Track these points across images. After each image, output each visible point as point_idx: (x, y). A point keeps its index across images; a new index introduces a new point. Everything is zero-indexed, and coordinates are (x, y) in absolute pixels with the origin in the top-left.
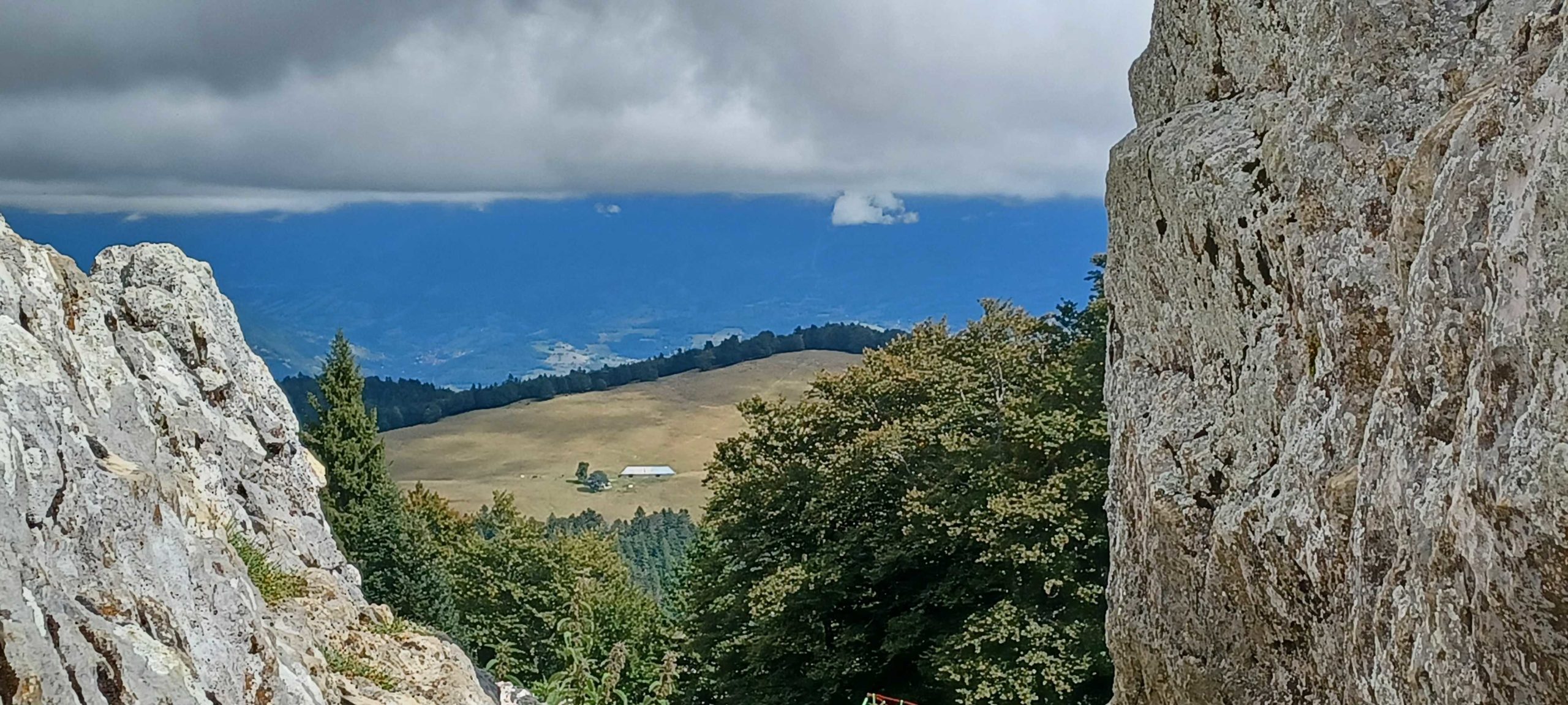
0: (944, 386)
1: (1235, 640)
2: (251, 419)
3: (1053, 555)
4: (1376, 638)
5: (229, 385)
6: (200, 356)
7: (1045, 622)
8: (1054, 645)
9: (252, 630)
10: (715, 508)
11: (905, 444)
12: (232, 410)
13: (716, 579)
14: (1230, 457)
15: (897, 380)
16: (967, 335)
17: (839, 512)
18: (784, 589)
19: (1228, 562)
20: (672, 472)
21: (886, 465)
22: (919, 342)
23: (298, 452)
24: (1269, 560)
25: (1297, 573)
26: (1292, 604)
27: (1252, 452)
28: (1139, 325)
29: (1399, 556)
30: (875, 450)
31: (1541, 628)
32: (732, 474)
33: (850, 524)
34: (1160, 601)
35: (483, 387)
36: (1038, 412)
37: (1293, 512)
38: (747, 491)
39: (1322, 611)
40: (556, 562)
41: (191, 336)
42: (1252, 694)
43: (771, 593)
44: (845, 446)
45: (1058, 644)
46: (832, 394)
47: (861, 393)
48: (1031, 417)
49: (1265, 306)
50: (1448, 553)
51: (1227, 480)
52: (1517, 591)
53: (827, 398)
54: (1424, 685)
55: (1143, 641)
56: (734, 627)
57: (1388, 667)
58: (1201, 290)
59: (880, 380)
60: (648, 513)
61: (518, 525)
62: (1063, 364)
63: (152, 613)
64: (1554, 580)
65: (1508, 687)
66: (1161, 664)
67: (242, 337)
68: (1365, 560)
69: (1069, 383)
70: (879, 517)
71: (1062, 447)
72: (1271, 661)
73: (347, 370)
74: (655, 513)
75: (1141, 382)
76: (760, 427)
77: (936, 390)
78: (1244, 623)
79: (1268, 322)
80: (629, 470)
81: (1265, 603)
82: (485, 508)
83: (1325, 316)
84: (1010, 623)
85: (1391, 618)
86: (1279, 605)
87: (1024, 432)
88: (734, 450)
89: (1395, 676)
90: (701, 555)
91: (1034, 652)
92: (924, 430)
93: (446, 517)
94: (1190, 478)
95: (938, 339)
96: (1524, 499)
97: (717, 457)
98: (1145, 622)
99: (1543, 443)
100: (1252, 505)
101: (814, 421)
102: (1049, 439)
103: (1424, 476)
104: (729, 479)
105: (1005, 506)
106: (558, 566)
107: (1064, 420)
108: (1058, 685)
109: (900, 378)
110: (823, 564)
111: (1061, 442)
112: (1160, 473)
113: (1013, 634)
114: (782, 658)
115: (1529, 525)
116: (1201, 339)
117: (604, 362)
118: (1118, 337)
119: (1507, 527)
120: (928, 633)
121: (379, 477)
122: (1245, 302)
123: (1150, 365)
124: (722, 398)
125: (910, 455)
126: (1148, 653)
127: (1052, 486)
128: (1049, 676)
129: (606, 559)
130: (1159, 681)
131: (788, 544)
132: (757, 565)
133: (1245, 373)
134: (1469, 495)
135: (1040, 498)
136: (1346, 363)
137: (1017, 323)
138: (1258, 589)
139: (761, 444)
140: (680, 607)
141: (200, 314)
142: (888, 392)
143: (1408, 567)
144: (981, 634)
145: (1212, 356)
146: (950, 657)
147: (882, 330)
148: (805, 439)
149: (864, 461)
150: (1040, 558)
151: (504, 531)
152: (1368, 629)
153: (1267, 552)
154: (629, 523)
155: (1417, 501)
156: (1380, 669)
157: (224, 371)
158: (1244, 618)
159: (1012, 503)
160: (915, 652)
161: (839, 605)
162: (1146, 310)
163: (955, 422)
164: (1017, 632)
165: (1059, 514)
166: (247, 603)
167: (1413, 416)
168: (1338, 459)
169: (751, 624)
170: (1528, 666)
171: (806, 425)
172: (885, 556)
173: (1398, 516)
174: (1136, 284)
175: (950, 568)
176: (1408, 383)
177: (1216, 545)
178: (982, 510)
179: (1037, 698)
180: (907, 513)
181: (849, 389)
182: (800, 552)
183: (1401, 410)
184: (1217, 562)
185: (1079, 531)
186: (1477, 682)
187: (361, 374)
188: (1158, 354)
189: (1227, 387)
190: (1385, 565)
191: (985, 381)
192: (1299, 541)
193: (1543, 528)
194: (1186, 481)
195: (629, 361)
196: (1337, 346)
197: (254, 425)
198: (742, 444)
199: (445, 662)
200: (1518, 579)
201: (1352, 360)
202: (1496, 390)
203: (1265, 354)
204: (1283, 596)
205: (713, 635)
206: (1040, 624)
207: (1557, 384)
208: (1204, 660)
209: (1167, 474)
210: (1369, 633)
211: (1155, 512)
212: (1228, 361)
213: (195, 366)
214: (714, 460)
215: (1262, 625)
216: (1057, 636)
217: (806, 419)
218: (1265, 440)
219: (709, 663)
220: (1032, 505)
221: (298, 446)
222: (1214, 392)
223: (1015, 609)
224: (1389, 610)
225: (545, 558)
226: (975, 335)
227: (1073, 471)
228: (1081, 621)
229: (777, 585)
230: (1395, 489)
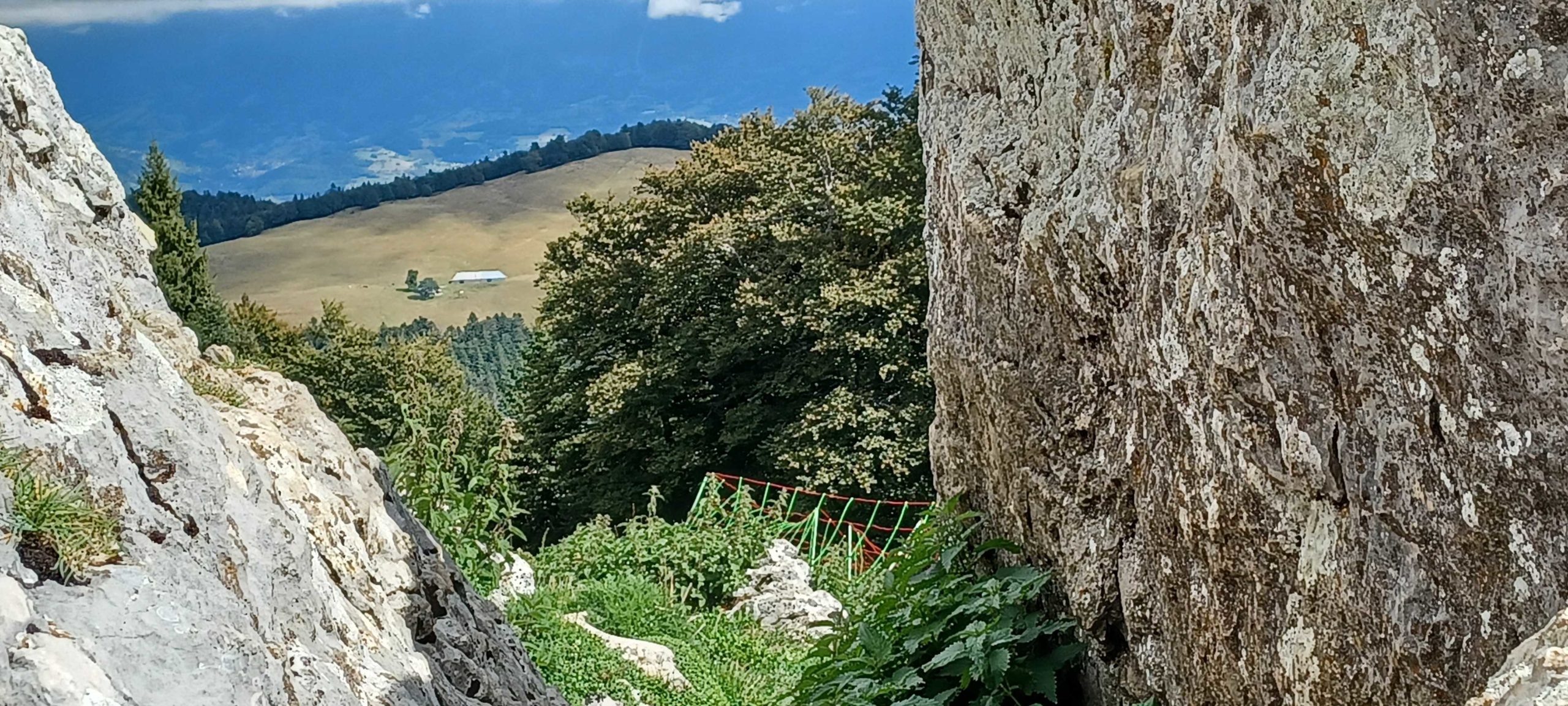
0: (774, 176)
1: (1044, 341)
2: (77, 181)
3: (887, 340)
4: (1163, 301)
5: (52, 148)
6: (21, 119)
7: (881, 407)
8: (890, 429)
9: (108, 295)
10: (548, 308)
11: (736, 236)
12: (57, 172)
13: (552, 379)
14: (1035, 168)
15: (726, 172)
16: (794, 124)
17: (673, 306)
18: (620, 385)
19: (1036, 266)
20: (503, 276)
21: (718, 258)
22: (746, 132)
23: (126, 215)
24: (1072, 259)
25: (1097, 267)
26: (1094, 299)
27: (1055, 160)
28: (948, 50)
29: (1181, 220)
30: (706, 244)
31: (1295, 247)
32: (563, 274)
33: (685, 318)
34: (974, 313)
35: (305, 198)
36: (867, 199)
37: (1092, 209)
38: (580, 290)
39: (1122, 302)
40: (390, 369)
41: (10, 98)
42: (1060, 391)
43: (608, 391)
44: (676, 240)
45: (895, 428)
46: (661, 189)
47: (690, 186)
48: (861, 204)
49: (1063, 17)
50: (1218, 199)
51: (1034, 191)
52: (1274, 213)
53: (656, 194)
54: (1201, 325)
55: (962, 356)
56: (573, 426)
57: (1174, 324)
58: (1004, 9)
59: (708, 173)
60: (481, 319)
61: (349, 334)
62: (891, 150)
63: (14, 265)
64: (1304, 198)
65: (1272, 312)
66: (978, 376)
67: (61, 104)
68: (1152, 229)
69: (898, 168)
70: (713, 310)
71: (892, 233)
72: (1078, 357)
73: (164, 182)
74: (488, 318)
75: (952, 106)
76: (590, 225)
77: (765, 181)
78: (1052, 324)
79: (1066, 33)
80: (460, 276)
81: (1070, 302)
82: (314, 320)
83: (1117, 19)
84: (847, 409)
85: (1175, 278)
86: (1083, 300)
87: (853, 220)
88: (565, 249)
89: (1180, 332)
90: (536, 357)
91: (871, 437)
92: (755, 222)
93: (274, 329)
94: (999, 190)
95: (765, 130)
96: (1277, 126)
97: (548, 256)
98: (962, 338)
99: (1292, 72)
100: (1056, 209)
101: (644, 217)
102: (880, 226)
103: (1201, 142)
104: (561, 279)
105: (838, 294)
106: (392, 373)
107: (893, 206)
108: (896, 468)
109: (729, 170)
110: (659, 359)
111: (891, 228)
112: (970, 188)
113: (850, 420)
114: (622, 455)
115: (1281, 150)
116: (1006, 58)
117: (429, 167)
118: (930, 68)
119: (1263, 154)
120: (766, 422)
121: (204, 290)
122: (1045, 16)
123: (960, 89)
124: (551, 203)
125: (742, 247)
126: (966, 367)
127: (884, 272)
128: (888, 459)
129: (439, 364)
130: (977, 393)
131: (624, 341)
132: (594, 363)
133: (1047, 84)
134: (1231, 132)
135: (872, 285)
136: (1138, 61)
137: (843, 111)
138: (1063, 289)
139: (592, 242)
140: (517, 409)
141: (17, 78)
142: (717, 185)
143: (1189, 230)
144: (818, 422)
145: (1017, 72)
146: (789, 445)
147: (709, 125)
148: (636, 236)
149: (697, 255)
150: (874, 344)
151: (334, 340)
152: (1156, 293)
153: (1071, 251)
154: (463, 329)
155: (1195, 164)
156: (1167, 329)
157: (47, 134)
158: (1052, 319)
159: (844, 290)
160: (754, 442)
161: (677, 399)
162: (954, 35)
163: (784, 213)
164: (854, 418)
165: (891, 300)
166: (100, 270)
167: (1191, 88)
168: (1132, 154)
169: (589, 422)
170: (1287, 289)
171: (637, 221)
172: (720, 348)
173: (1179, 183)
174: (944, 10)
175: (785, 359)
176: (1186, 58)
177: (1023, 250)
178: (815, 299)
179: (875, 482)
180: (741, 305)
181: (678, 183)
182: (636, 348)
183: (1181, 84)
184: (1026, 267)
185: (912, 316)
186: (1246, 315)
187: (178, 188)
188: (967, 78)
189: (1032, 102)
190: (1169, 232)
191: (814, 170)
192: (1098, 236)
193: (1293, 151)
194: (996, 194)
195: (454, 166)
196: (1129, 45)
197: (81, 187)
198: (573, 243)
199: (289, 392)
200: (1273, 201)
201: (1143, 58)
202: (1252, 31)
203: (1064, 63)
204: (1086, 292)
205: (551, 435)
206: (876, 409)
207: (1304, 16)
208: (1017, 364)
209: (977, 189)
210: (1157, 297)
211: (966, 225)
212: (1031, 76)
213: (17, 128)
214: (545, 260)
215: (1068, 324)
216: (893, 419)
217: (635, 215)
218: (1067, 147)
219: (550, 463)
220: (865, 292)
221: (126, 209)
222: (1019, 107)
223: (851, 395)
224: (1174, 272)
225: (379, 365)
226: (802, 124)
227: (904, 256)
228: (915, 404)
229: (614, 382)
230: (1176, 158)
